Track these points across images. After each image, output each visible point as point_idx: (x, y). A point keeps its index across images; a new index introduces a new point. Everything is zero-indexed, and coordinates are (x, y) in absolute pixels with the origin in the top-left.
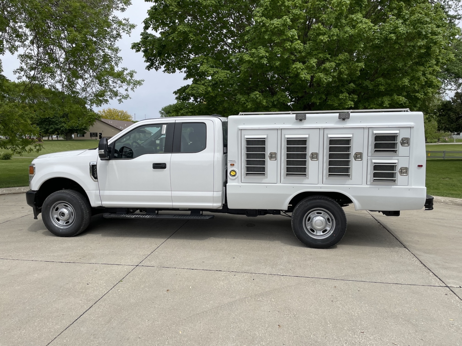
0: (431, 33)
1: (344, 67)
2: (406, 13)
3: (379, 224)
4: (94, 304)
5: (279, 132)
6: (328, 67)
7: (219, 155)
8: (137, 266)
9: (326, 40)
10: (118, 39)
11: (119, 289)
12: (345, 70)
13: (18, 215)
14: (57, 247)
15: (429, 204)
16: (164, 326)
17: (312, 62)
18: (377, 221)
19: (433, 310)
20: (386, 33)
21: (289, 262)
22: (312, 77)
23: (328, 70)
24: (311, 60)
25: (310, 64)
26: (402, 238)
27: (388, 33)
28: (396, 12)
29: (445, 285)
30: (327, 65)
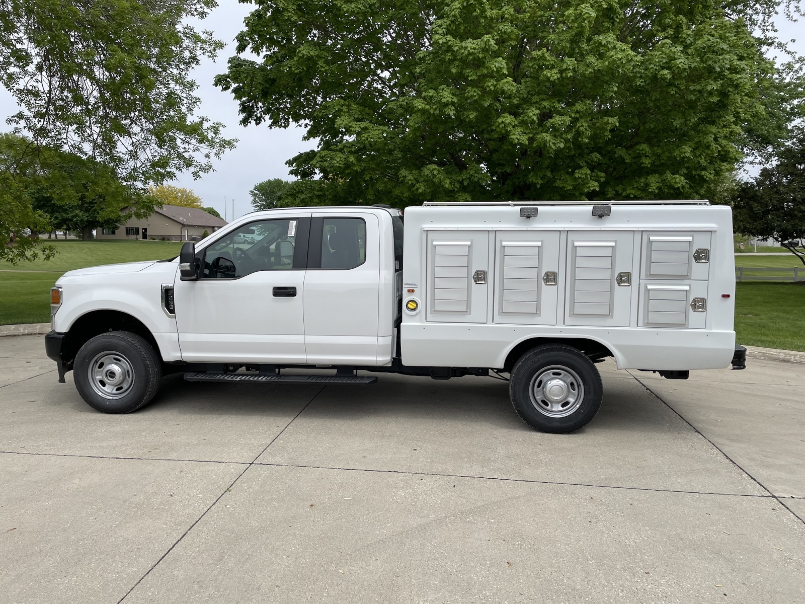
0: (728, 69)
1: (584, 124)
2: (687, 35)
3: (648, 391)
4: (189, 530)
5: (492, 235)
6: (558, 123)
7: (387, 275)
8: (251, 464)
9: (556, 77)
10: (193, 65)
11: (228, 504)
12: (586, 130)
13: (22, 376)
14: (105, 431)
15: (739, 360)
16: (316, 566)
17: (531, 114)
18: (644, 386)
19: (756, 535)
20: (655, 67)
21: (509, 457)
22: (531, 140)
23: (558, 129)
24: (529, 111)
25: (528, 116)
26: (689, 416)
27: (657, 68)
28: (672, 33)
29: (769, 495)
30: (557, 120)
